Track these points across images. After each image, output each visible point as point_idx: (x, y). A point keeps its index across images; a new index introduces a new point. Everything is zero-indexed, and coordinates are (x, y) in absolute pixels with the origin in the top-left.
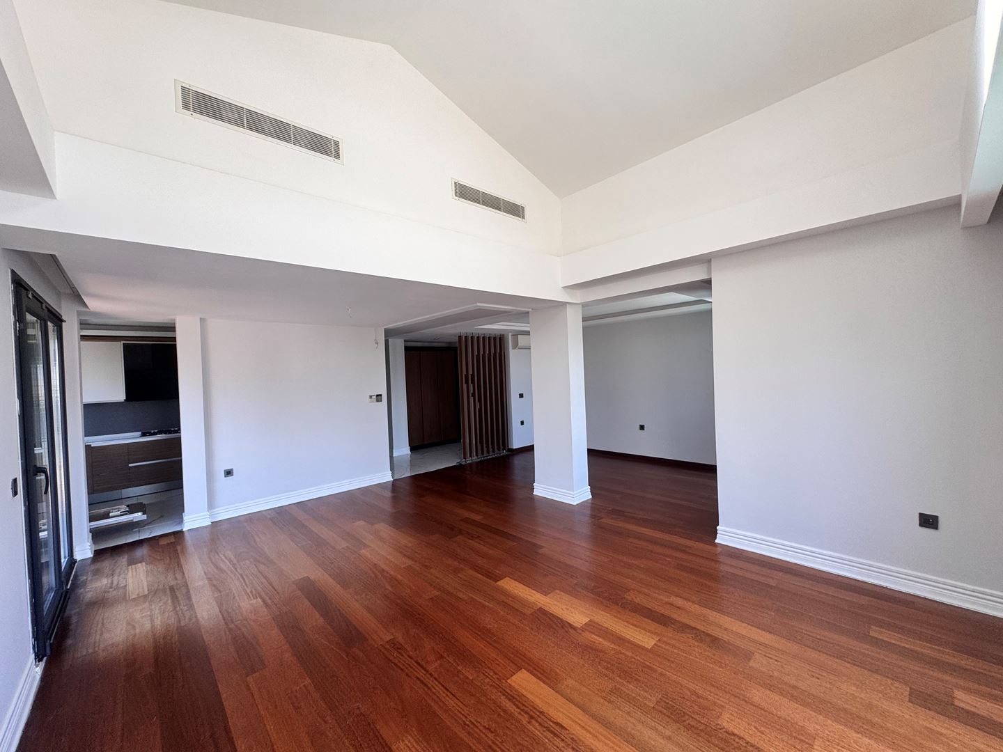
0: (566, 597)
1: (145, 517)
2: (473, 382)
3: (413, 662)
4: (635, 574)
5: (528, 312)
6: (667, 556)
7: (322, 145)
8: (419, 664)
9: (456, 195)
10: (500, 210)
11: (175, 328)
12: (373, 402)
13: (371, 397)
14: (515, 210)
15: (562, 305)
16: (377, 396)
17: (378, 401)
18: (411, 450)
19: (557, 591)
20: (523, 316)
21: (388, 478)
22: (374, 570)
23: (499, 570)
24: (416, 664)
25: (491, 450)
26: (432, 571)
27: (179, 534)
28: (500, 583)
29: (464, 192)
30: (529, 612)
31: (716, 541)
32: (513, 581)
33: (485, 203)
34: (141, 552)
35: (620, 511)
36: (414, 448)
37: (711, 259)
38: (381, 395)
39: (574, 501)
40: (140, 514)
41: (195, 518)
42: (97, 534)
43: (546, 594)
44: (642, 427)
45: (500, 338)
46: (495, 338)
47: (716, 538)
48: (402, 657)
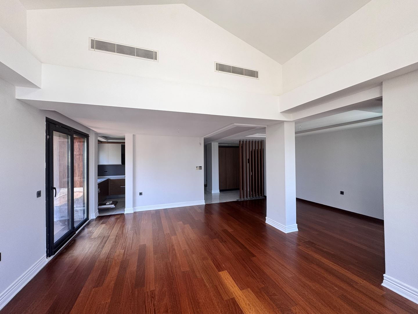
0: (253, 295)
1: (114, 207)
2: (249, 162)
3: (153, 309)
4: (306, 293)
5: (265, 128)
6: (336, 286)
7: (149, 55)
8: (155, 311)
9: (217, 70)
10: (242, 74)
11: (125, 138)
12: (198, 169)
13: (197, 167)
14: (253, 74)
15: (282, 122)
16: (200, 167)
17: (200, 169)
18: (220, 191)
19: (249, 289)
20: (263, 130)
21: (203, 203)
22: (171, 248)
23: (225, 265)
24: (153, 311)
25: (254, 195)
26: (194, 255)
27: (123, 214)
28: (220, 273)
29: (221, 68)
30: (226, 298)
31: (382, 284)
32: (228, 274)
33: (233, 72)
34: (113, 219)
35: (313, 243)
36: (221, 191)
37: (382, 82)
38: (201, 167)
39: (286, 231)
40: (113, 205)
41: (128, 210)
42: (100, 211)
43: (241, 289)
44: (342, 193)
45: (261, 142)
46: (258, 142)
47: (382, 282)
48: (151, 303)
